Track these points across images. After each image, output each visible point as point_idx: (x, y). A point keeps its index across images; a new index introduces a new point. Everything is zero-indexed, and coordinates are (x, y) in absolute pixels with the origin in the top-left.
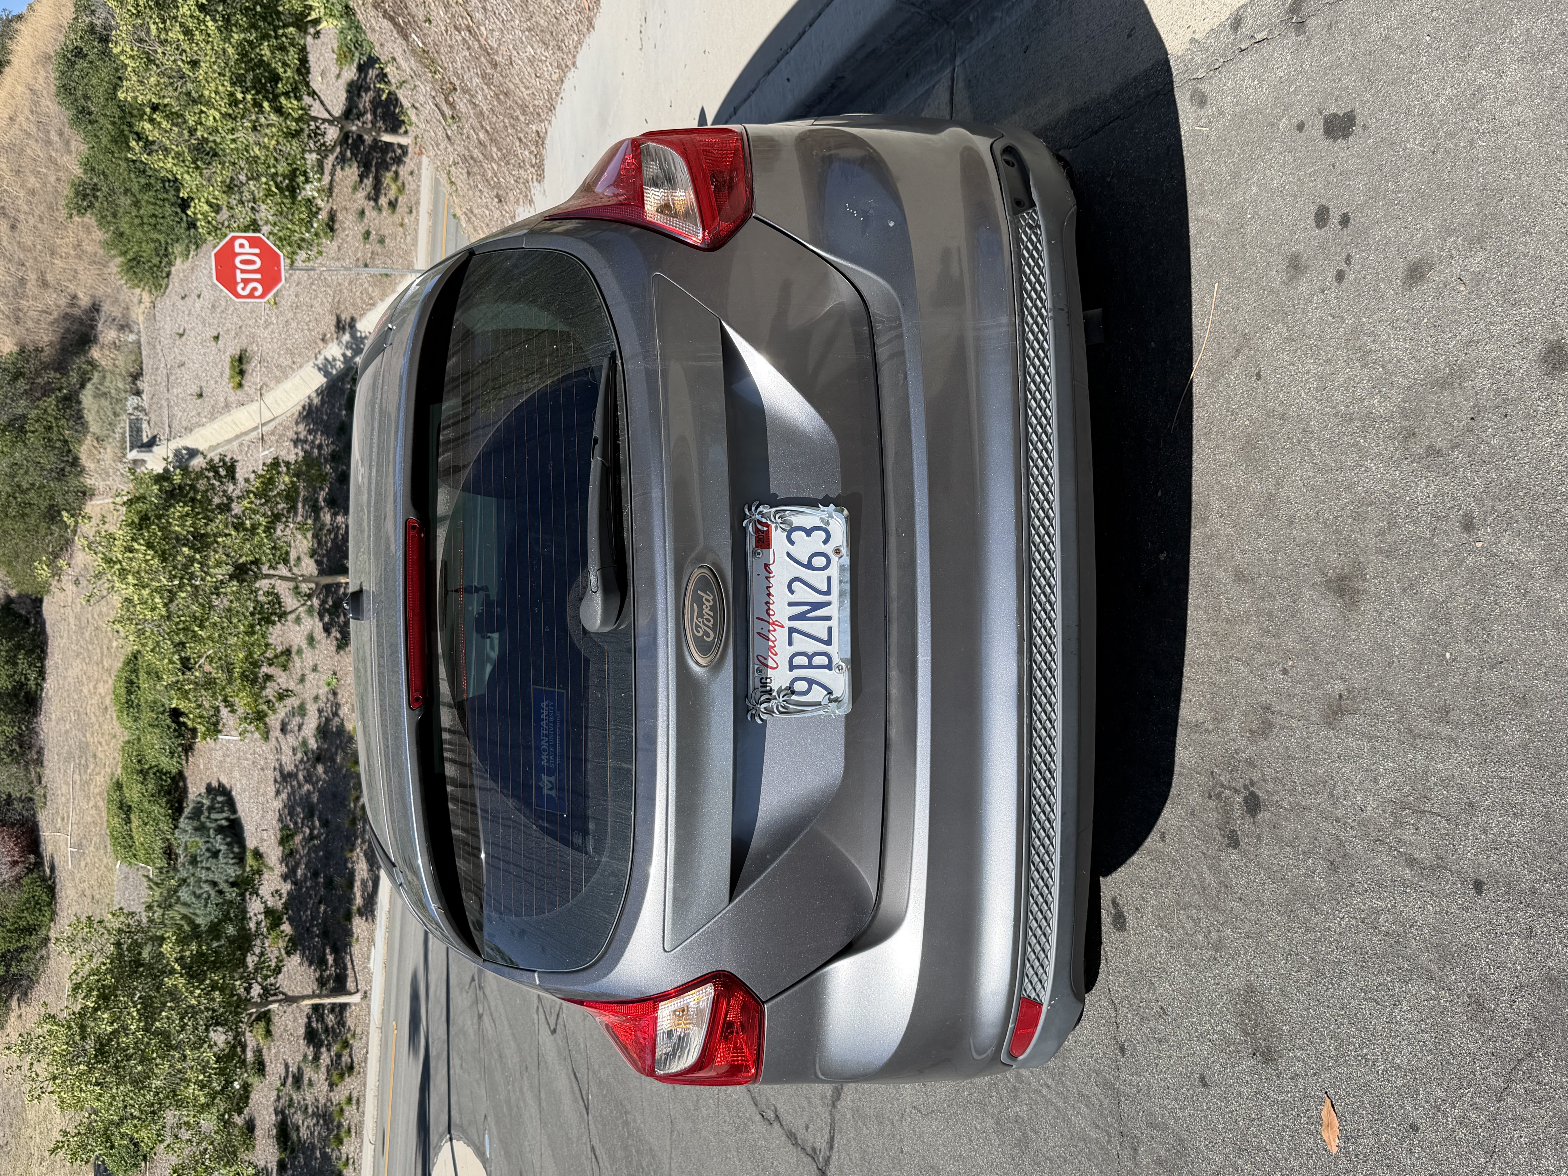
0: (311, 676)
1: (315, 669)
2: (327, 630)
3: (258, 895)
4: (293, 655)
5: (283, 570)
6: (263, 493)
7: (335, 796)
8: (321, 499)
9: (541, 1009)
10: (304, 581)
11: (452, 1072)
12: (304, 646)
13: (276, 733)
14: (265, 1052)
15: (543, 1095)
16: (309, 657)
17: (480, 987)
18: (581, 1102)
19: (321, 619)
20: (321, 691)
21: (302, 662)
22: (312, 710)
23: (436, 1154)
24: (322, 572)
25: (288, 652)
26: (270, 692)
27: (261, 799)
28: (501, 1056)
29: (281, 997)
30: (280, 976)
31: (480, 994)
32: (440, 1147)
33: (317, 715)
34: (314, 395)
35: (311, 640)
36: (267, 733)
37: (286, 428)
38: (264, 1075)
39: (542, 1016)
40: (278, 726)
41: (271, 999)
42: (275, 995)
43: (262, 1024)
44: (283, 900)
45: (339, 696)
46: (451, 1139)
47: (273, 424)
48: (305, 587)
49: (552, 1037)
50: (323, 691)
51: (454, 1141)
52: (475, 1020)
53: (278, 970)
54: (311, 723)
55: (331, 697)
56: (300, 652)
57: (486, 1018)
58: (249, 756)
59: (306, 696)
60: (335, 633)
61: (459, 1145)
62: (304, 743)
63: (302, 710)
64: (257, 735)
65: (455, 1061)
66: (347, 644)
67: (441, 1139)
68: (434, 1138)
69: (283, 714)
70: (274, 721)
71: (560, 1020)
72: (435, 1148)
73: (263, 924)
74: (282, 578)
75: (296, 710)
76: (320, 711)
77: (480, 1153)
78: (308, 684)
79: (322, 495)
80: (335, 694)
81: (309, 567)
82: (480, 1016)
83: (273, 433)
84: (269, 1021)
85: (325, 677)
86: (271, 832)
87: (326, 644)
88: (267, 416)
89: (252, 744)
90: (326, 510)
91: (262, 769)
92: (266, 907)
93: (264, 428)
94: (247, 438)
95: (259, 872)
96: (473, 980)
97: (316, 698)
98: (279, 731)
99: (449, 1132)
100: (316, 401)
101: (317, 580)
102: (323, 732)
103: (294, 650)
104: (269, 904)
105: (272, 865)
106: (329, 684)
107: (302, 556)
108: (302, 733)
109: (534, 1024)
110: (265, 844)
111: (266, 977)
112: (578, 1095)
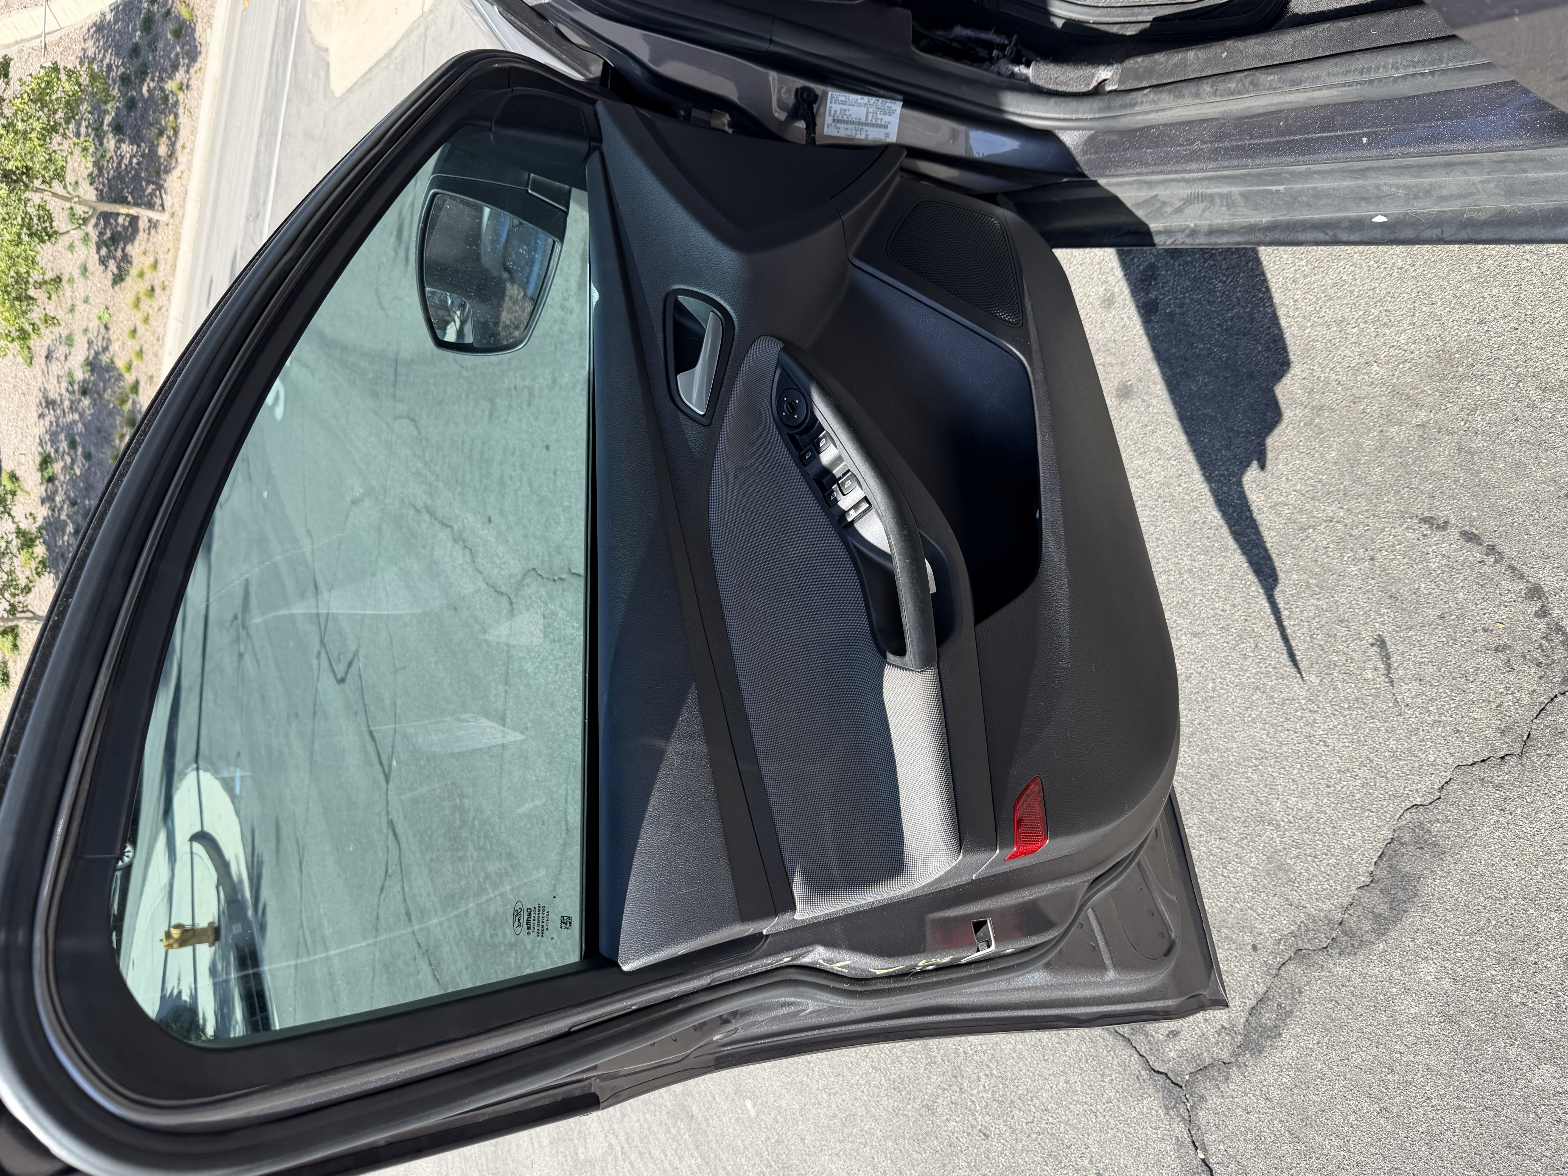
0: (81, 307)
1: (86, 301)
2: (103, 262)
3: (9, 515)
4: (64, 283)
5: (57, 186)
6: (40, 98)
7: (99, 431)
8: (106, 122)
9: (323, 655)
10: (80, 203)
11: (204, 705)
12: (76, 276)
13: (40, 360)
14: (10, 664)
15: (317, 746)
16: (81, 288)
17: (244, 627)
18: (377, 766)
19: (98, 252)
20: (91, 325)
21: (73, 292)
22: (81, 342)
23: (180, 781)
24: (101, 198)
25: (58, 280)
26: (36, 315)
27: (20, 423)
28: (263, 698)
29: (30, 615)
30: (31, 596)
31: (243, 633)
32: (185, 775)
33: (86, 346)
34: (107, 10)
35: (84, 269)
36: (31, 358)
37: (73, 41)
38: (8, 685)
39: (325, 663)
40: (44, 353)
41: (18, 615)
42: (23, 612)
43: (10, 637)
44: (38, 525)
45: (111, 332)
46: (197, 769)
47: (58, 34)
48: (79, 210)
49: (338, 687)
50: (94, 324)
51: (201, 772)
52: (235, 658)
53: (27, 590)
54: (80, 354)
55: (103, 330)
56: (71, 280)
57: (248, 659)
58: (10, 379)
59: (75, 326)
60: (112, 266)
61: (206, 777)
62: (70, 374)
63: (69, 341)
64: (20, 359)
65: (208, 695)
66: (122, 280)
67: (187, 766)
68: (179, 764)
69: (49, 341)
70: (39, 345)
71: (353, 669)
72: (179, 775)
73: (14, 543)
74: (55, 195)
75: (64, 339)
76: (90, 343)
77: (228, 785)
78: (77, 315)
79: (108, 119)
80: (106, 327)
81: (89, 193)
82: (241, 656)
83: (58, 44)
84: (16, 636)
85: (97, 311)
86: (29, 457)
87: (101, 277)
88: (52, 25)
89: (14, 368)
90: (111, 136)
91: (24, 394)
92: (18, 528)
93: (48, 37)
94: (28, 45)
95: (14, 493)
96: (235, 618)
97: (86, 331)
98: (43, 358)
99: (196, 762)
100: (110, 17)
101: (94, 205)
102: (92, 365)
103: (65, 278)
104: (23, 526)
105: (28, 489)
106: (100, 318)
107: (80, 181)
108: (68, 364)
109: (311, 670)
110: (22, 468)
111: (14, 595)
112: (375, 760)
